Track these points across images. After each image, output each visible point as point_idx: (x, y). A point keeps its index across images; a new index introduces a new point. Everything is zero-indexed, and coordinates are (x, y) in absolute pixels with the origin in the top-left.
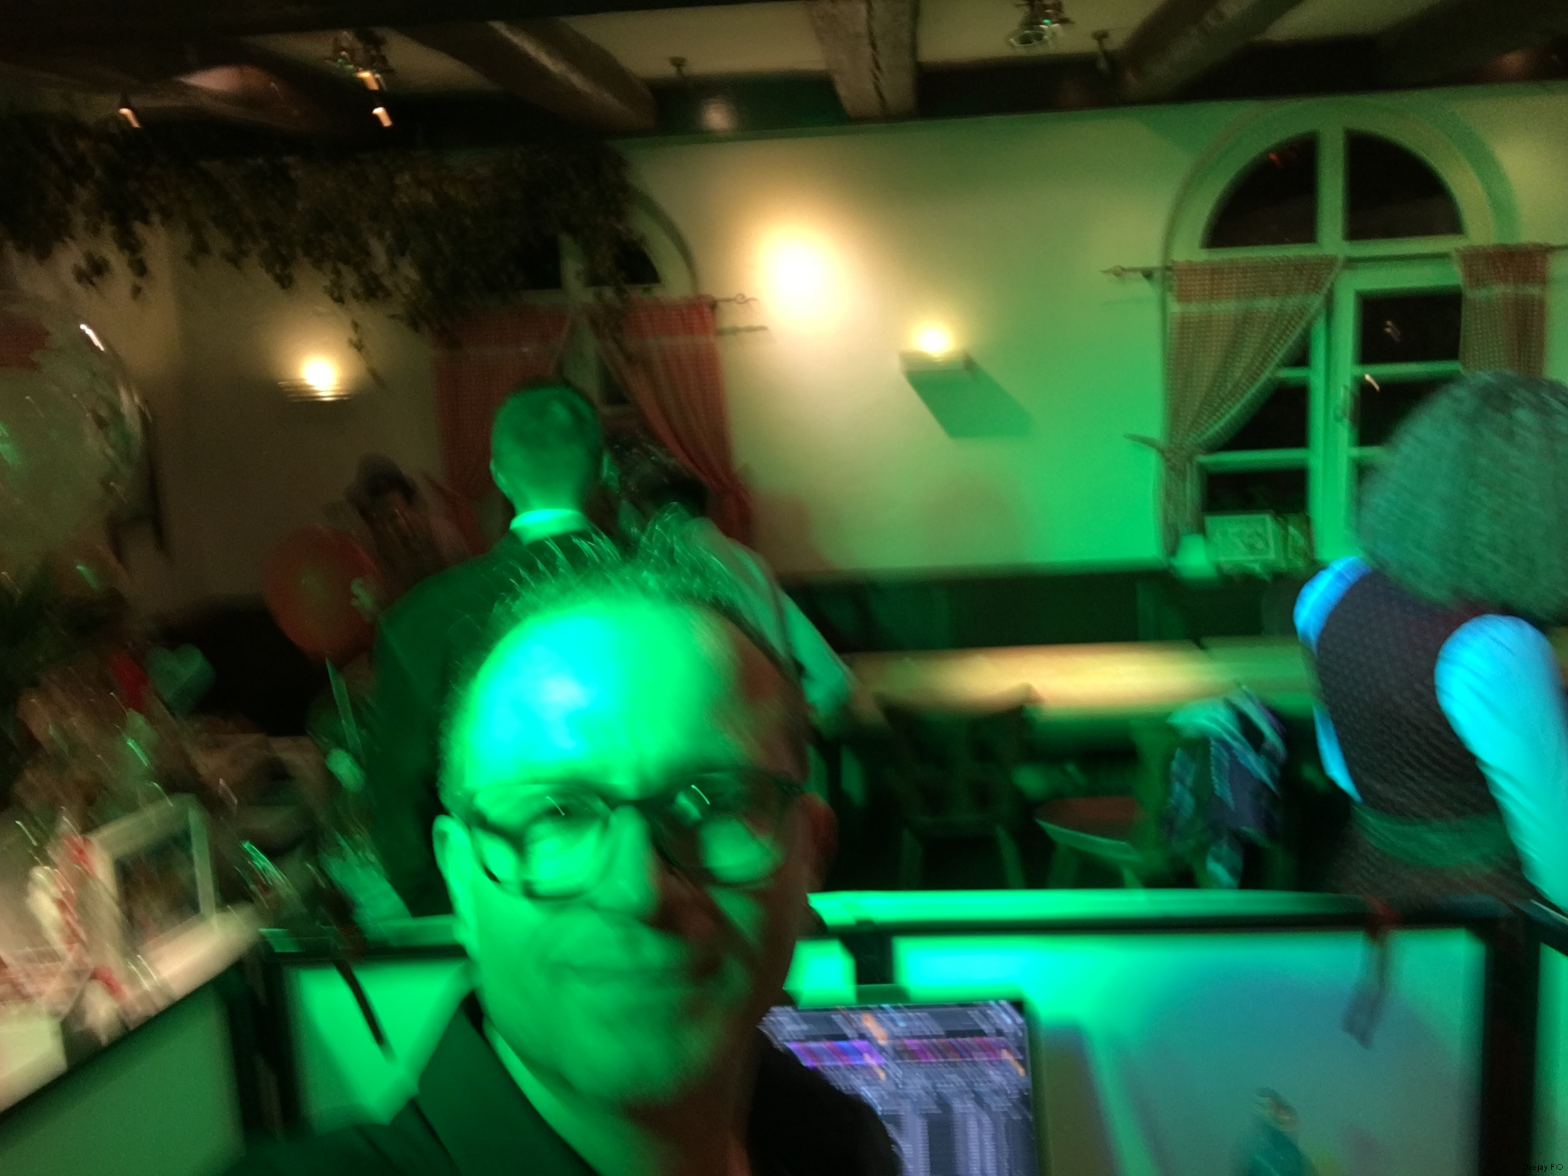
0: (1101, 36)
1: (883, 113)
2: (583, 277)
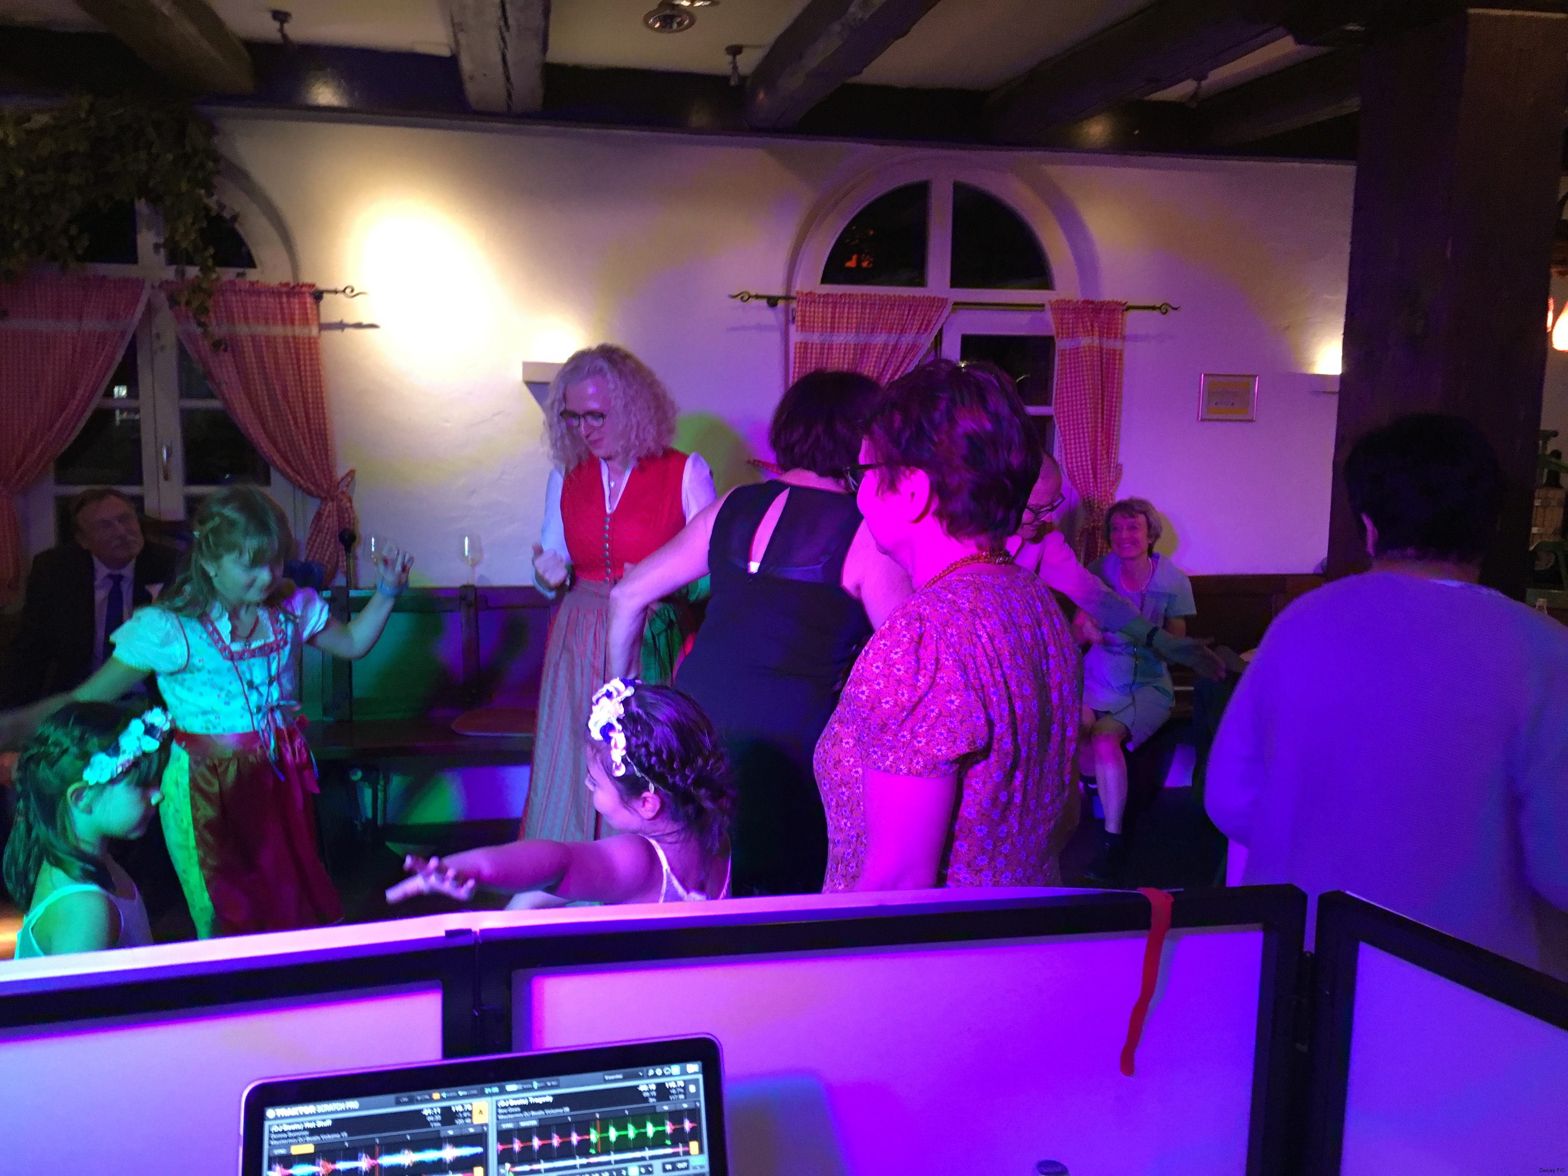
0: (735, 50)
1: (509, 107)
2: (162, 251)
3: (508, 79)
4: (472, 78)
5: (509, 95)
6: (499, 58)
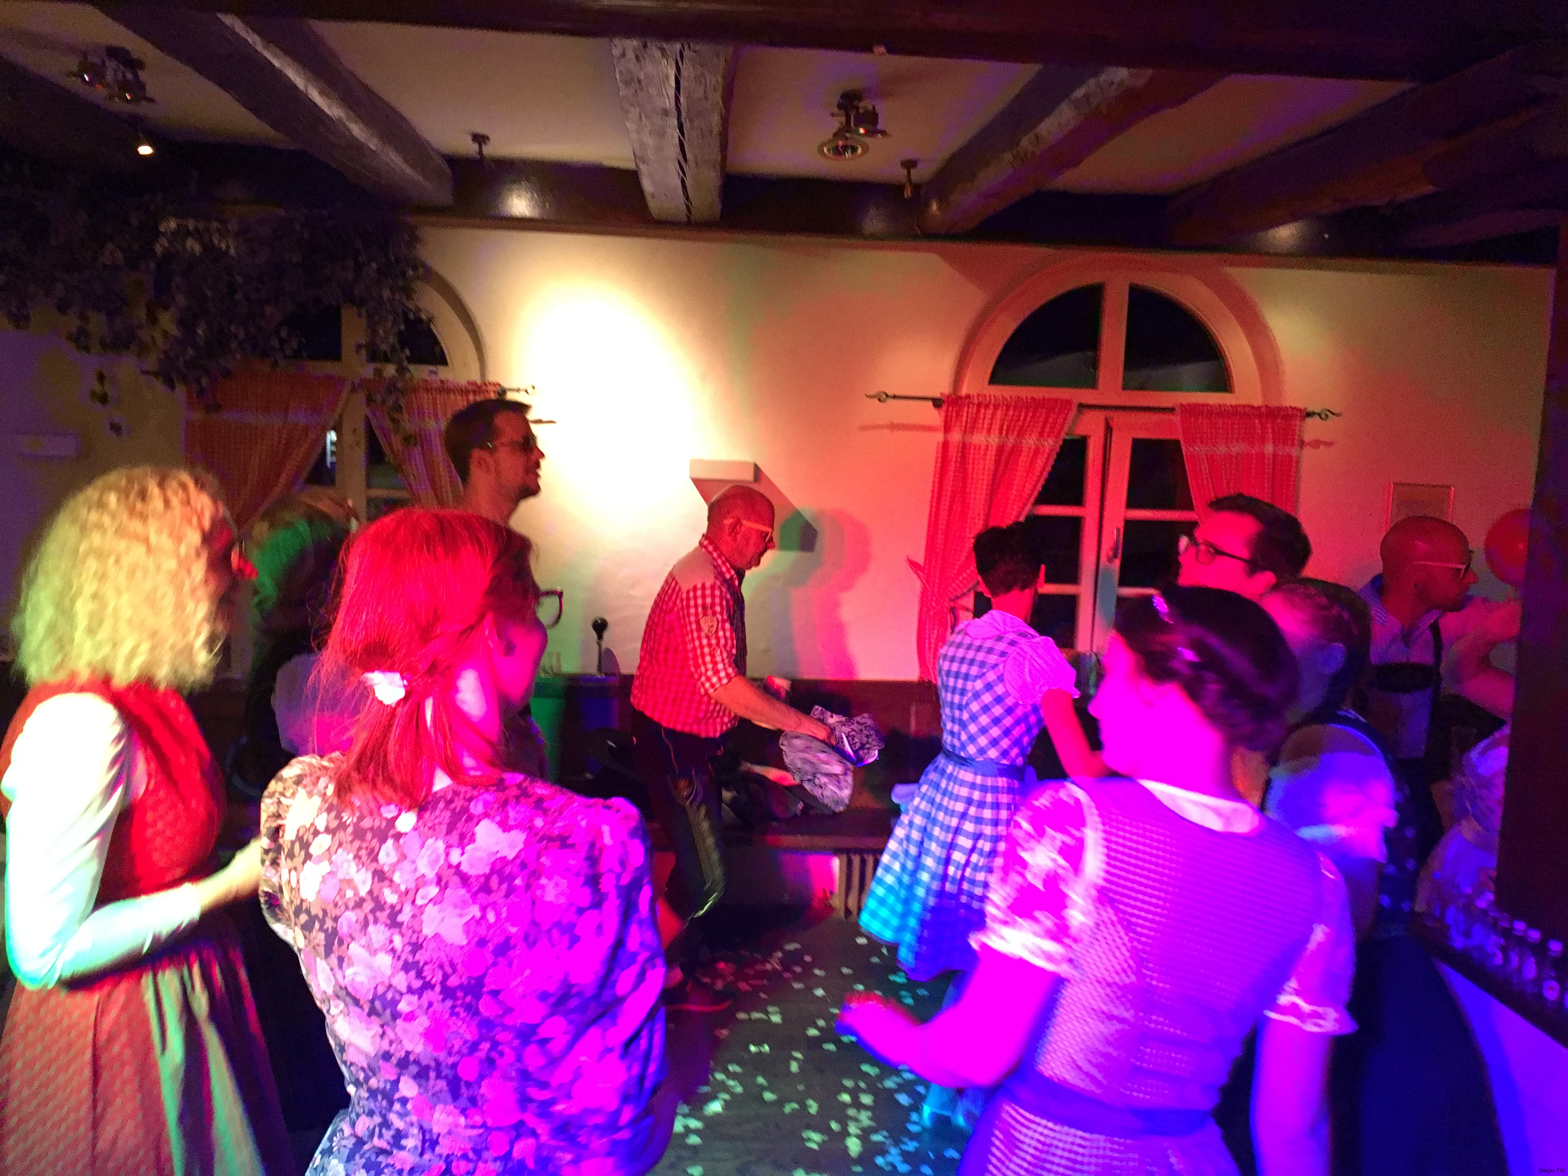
0: (910, 164)
2: (363, 352)
3: (687, 198)
4: (653, 196)
5: (689, 210)
6: (678, 184)
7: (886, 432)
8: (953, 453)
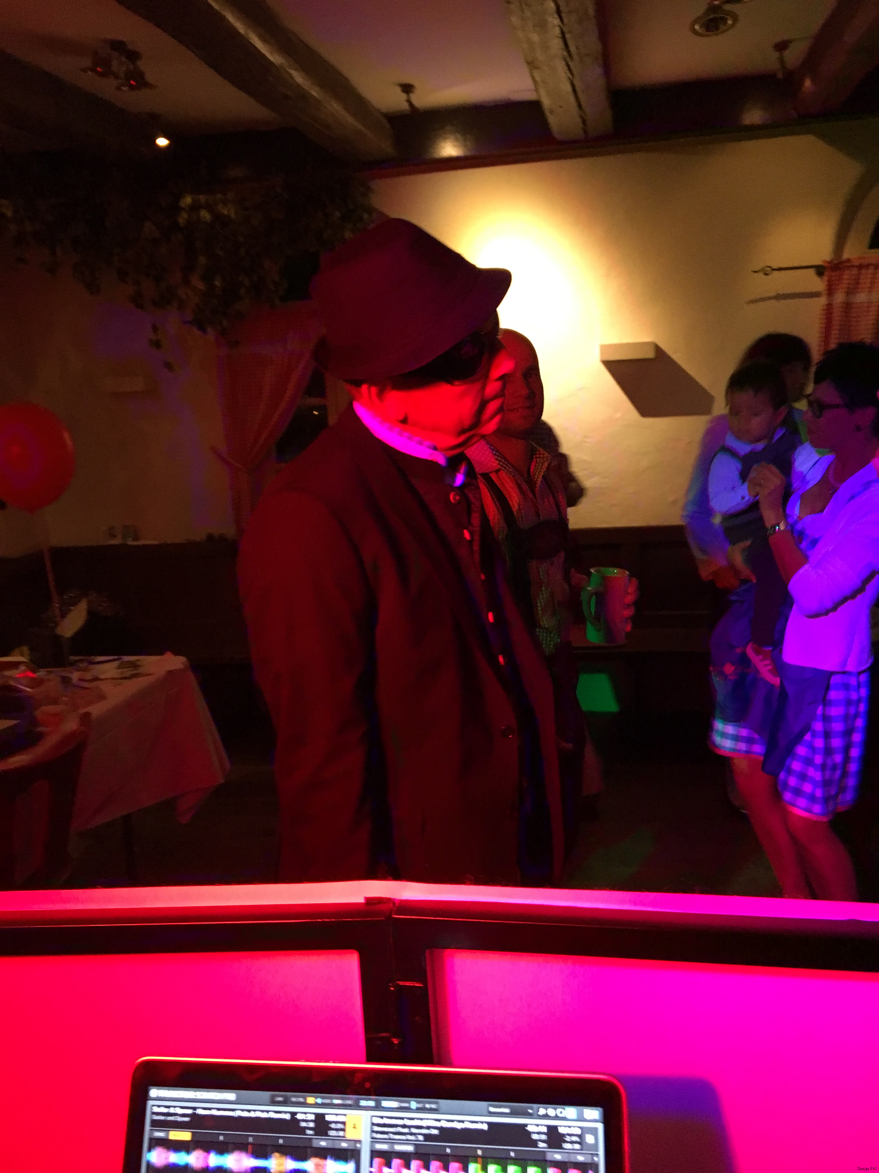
0: (782, 46)
1: (585, 132)
3: (580, 106)
4: (551, 112)
5: (584, 122)
6: (569, 88)
7: (774, 302)
8: (837, 313)
